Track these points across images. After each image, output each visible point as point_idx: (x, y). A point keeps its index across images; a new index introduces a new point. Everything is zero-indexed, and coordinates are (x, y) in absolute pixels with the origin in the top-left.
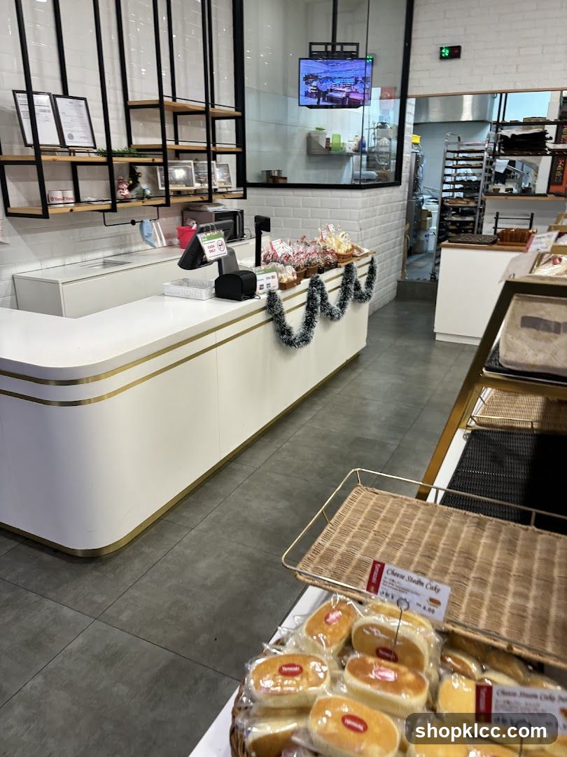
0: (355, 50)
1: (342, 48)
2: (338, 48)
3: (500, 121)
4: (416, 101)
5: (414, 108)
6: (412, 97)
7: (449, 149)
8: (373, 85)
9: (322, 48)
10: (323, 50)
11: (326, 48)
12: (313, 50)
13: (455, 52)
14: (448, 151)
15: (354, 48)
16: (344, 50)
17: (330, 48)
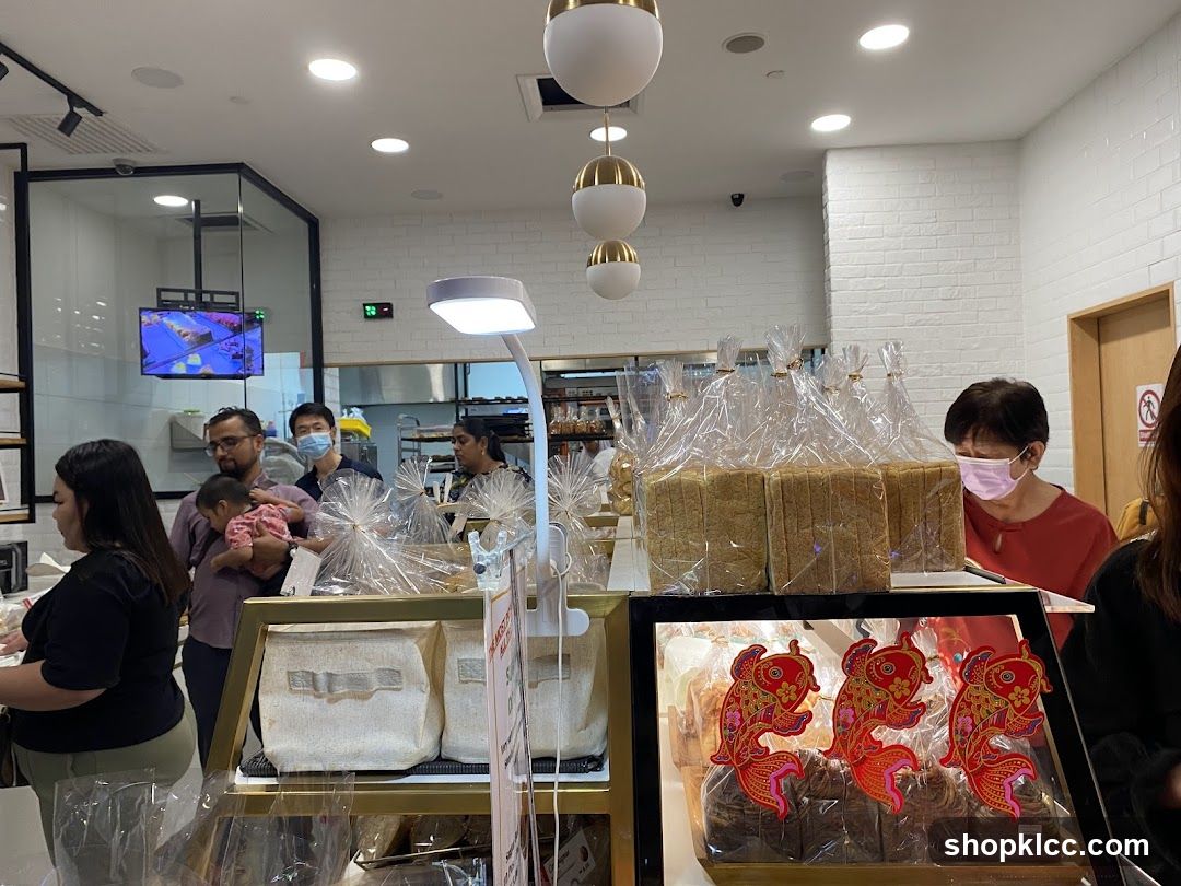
0: (234, 301)
1: (212, 298)
2: (206, 298)
3: (460, 399)
4: (340, 371)
5: (337, 381)
6: (331, 366)
7: (405, 436)
8: (265, 349)
9: (180, 296)
10: (183, 299)
11: (186, 296)
12: (163, 298)
13: (385, 311)
14: (403, 439)
15: (232, 299)
16: (216, 300)
17: (192, 297)
